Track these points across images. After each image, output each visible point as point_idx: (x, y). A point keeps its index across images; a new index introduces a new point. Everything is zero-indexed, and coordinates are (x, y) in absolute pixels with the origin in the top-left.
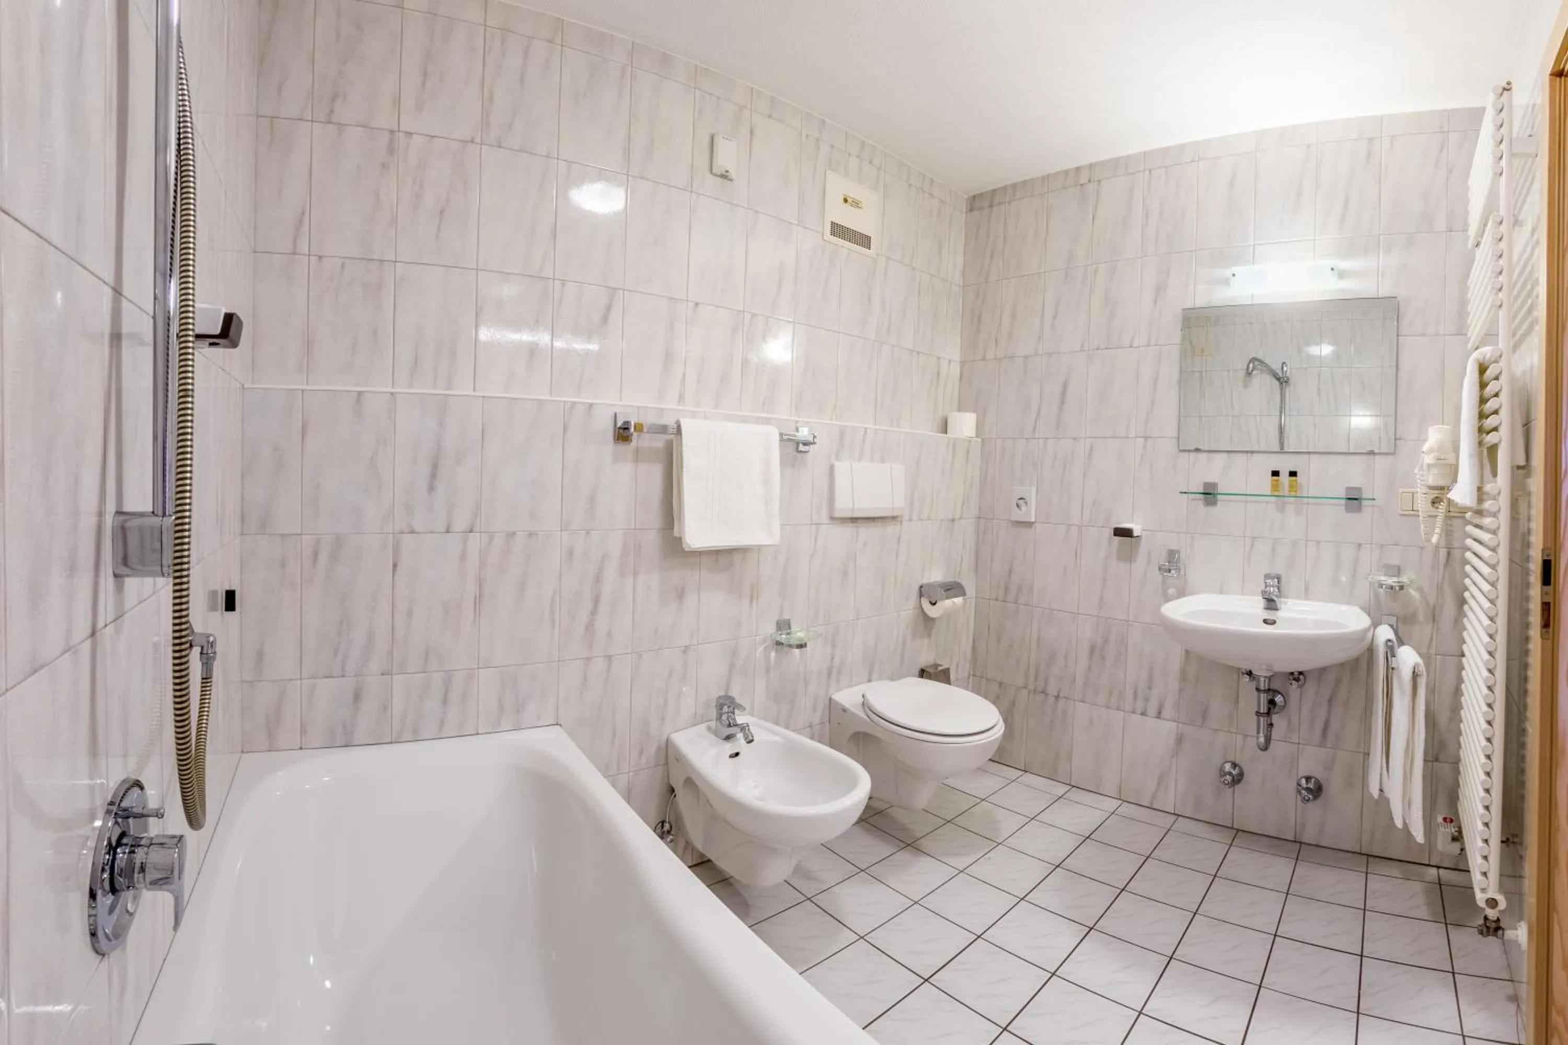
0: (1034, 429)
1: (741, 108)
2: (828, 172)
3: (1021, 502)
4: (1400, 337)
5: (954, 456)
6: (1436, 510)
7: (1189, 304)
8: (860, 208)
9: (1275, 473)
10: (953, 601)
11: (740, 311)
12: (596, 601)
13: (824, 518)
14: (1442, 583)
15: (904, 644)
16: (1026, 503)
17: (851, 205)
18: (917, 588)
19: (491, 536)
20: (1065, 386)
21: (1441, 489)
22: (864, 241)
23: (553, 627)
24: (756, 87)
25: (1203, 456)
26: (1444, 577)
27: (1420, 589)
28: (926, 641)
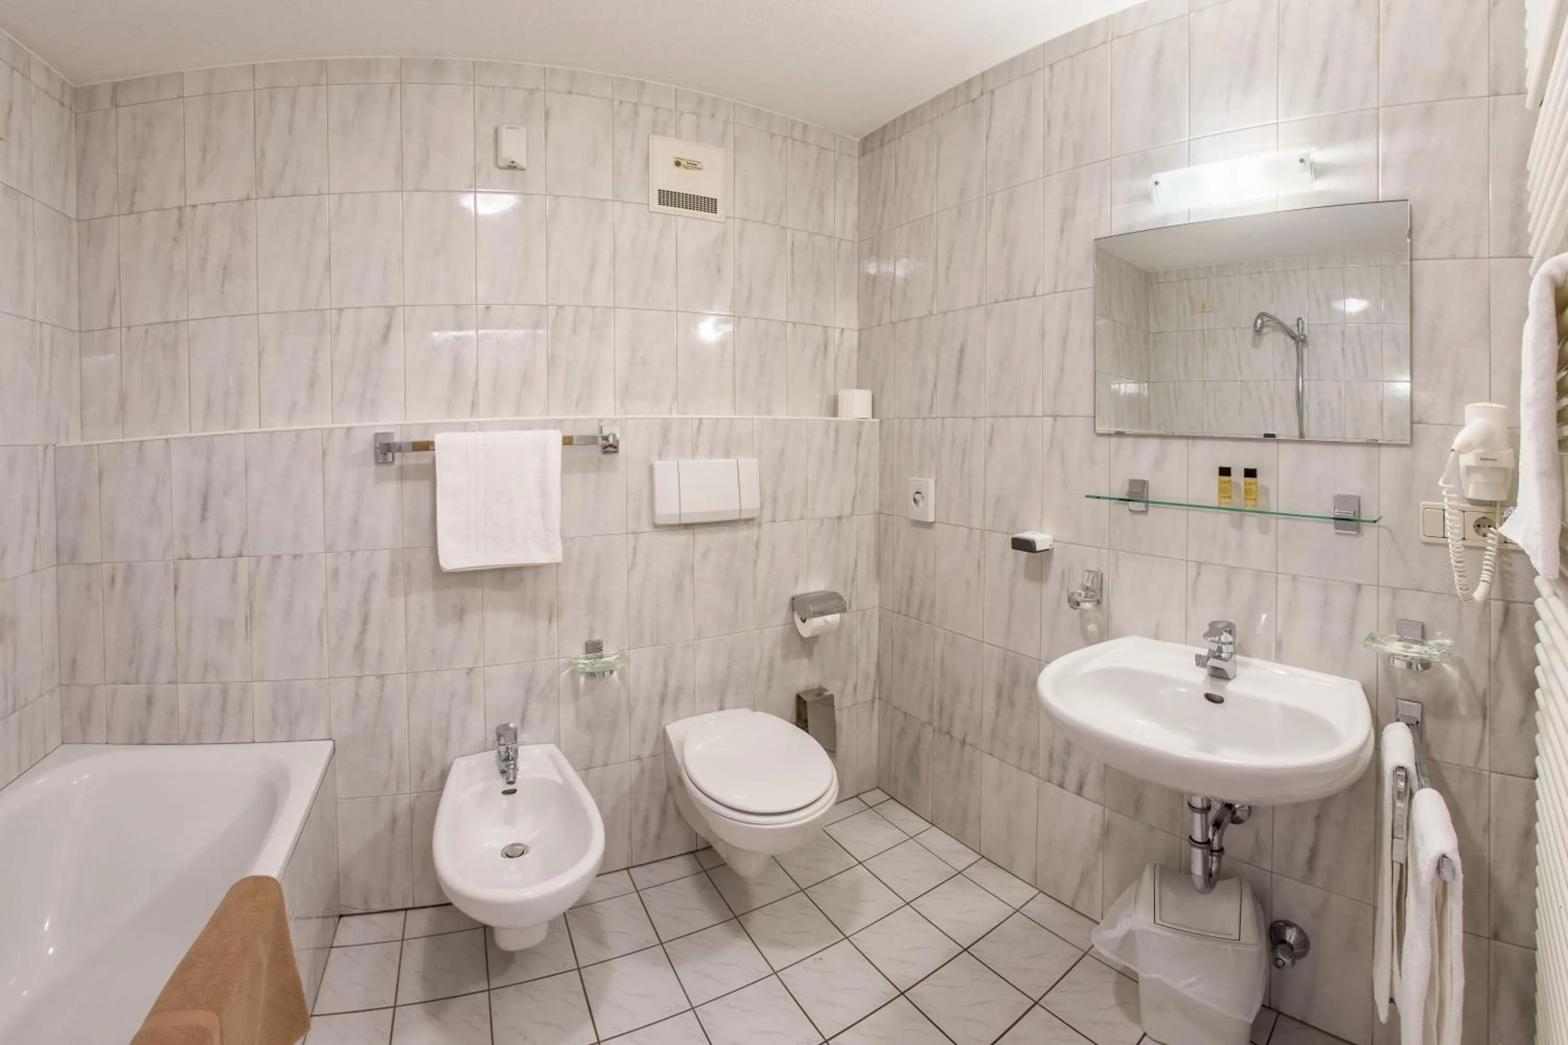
0: (931, 408)
1: (532, 92)
2: (652, 136)
3: (917, 496)
4: (1415, 262)
5: (837, 441)
6: (1482, 538)
7: (1103, 232)
8: (700, 169)
9: (1225, 471)
10: (824, 619)
11: (544, 305)
12: (365, 621)
13: (645, 526)
14: (1497, 657)
15: (771, 665)
16: (923, 498)
17: (686, 168)
18: (787, 601)
19: (258, 559)
20: (962, 351)
21: (1490, 505)
22: (709, 205)
23: (322, 645)
24: (548, 66)
25: (1128, 442)
26: (1499, 648)
27: (1460, 664)
28: (805, 661)
